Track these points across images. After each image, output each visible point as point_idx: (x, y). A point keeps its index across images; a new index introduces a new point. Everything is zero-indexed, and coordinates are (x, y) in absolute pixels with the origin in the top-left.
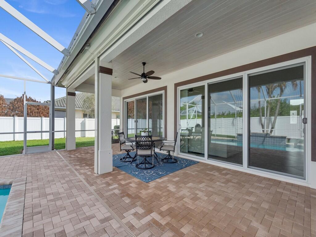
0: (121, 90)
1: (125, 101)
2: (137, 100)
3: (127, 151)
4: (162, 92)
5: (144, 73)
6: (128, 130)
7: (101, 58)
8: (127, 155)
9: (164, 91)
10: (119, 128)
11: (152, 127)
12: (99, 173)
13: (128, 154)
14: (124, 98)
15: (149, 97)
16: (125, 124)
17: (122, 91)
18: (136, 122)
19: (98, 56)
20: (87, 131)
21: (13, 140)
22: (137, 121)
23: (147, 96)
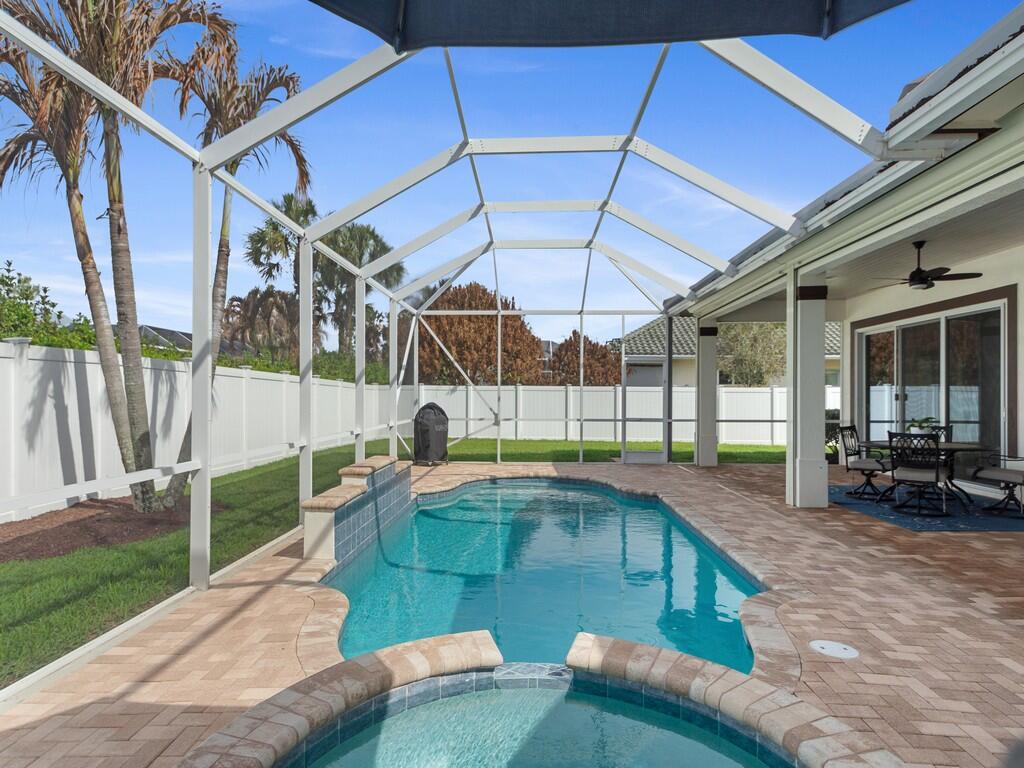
0: (844, 299)
1: (860, 334)
2: (905, 331)
3: (867, 475)
4: (1001, 304)
5: (919, 269)
6: (872, 425)
7: (801, 272)
8: (867, 485)
9: (1005, 300)
10: (838, 418)
11: (977, 420)
12: (798, 505)
13: (869, 483)
14: (855, 325)
15: (948, 321)
16: (860, 406)
17: (847, 301)
18: (902, 398)
19: (797, 266)
20: (724, 423)
21: (564, 438)
22: (905, 397)
23: (941, 316)
